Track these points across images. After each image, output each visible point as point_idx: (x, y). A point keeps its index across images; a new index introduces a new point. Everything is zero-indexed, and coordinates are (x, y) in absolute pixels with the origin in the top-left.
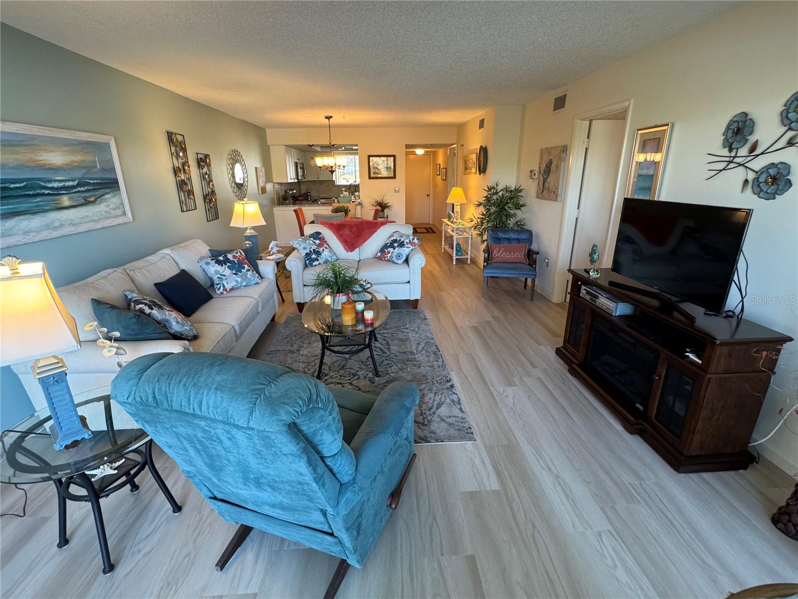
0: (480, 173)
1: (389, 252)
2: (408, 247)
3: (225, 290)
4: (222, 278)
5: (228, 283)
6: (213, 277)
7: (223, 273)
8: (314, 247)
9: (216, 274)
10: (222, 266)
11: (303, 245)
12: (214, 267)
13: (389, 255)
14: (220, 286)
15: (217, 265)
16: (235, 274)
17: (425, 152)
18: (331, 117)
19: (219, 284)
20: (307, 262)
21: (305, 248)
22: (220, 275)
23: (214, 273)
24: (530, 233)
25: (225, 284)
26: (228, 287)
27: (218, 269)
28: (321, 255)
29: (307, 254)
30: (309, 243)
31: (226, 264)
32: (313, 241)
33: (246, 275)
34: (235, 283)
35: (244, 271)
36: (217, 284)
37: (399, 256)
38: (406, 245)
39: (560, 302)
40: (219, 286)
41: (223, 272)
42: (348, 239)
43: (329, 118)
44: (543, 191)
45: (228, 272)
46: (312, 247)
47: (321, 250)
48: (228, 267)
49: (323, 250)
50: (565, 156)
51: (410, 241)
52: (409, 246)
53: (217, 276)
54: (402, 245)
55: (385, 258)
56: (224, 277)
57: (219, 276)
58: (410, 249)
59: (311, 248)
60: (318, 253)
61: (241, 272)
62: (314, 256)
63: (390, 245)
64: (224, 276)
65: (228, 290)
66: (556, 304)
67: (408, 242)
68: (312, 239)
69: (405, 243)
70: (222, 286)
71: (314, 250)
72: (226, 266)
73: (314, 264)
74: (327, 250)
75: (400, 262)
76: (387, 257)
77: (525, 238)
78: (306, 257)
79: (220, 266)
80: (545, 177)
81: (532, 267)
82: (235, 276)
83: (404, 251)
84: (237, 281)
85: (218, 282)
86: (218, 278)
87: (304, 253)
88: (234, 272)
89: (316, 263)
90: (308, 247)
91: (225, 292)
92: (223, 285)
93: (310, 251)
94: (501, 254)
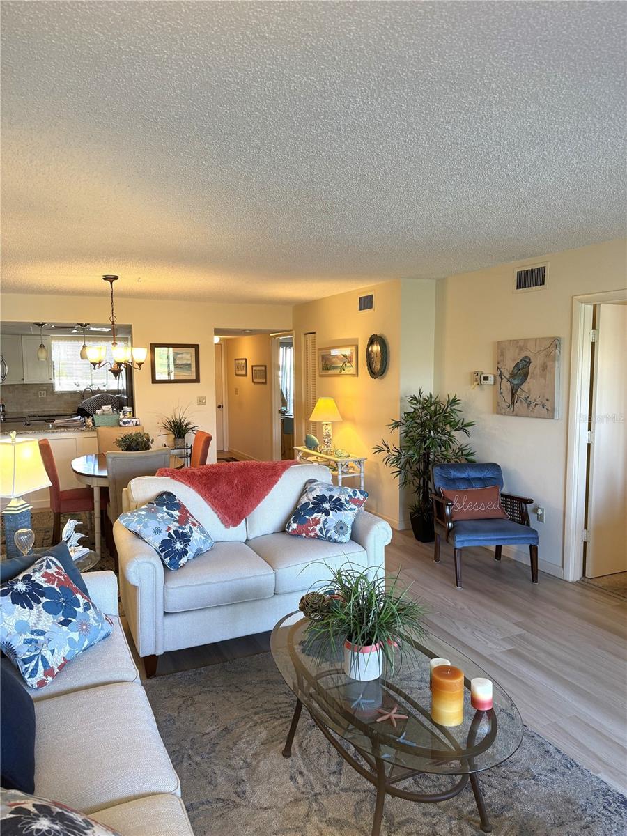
0: (373, 374)
1: (317, 522)
2: (351, 509)
3: (49, 672)
4: (36, 641)
5: (53, 652)
6: (13, 643)
7: (39, 627)
8: (174, 526)
9: (20, 634)
10: (31, 608)
11: (153, 524)
12: (11, 613)
13: (318, 528)
14: (37, 664)
15: (18, 607)
16: (65, 623)
17: (221, 340)
18: (116, 278)
19: (31, 659)
20: (167, 560)
21: (158, 531)
22: (32, 633)
23: (13, 631)
24: (495, 467)
25: (48, 655)
26: (55, 661)
27: (25, 618)
28: (189, 541)
29: (164, 542)
30: (162, 517)
31: (39, 602)
32: (168, 513)
33: (85, 622)
34: (68, 648)
35: (80, 610)
36: (25, 661)
37: (340, 527)
38: (347, 505)
39: (578, 579)
40: (32, 665)
41: (37, 623)
42: (229, 502)
43: (111, 279)
44: (513, 403)
45: (47, 621)
46: (170, 526)
47: (187, 530)
48: (46, 607)
49: (191, 530)
50: (558, 353)
51: (350, 496)
52: (353, 506)
53: (24, 637)
54: (338, 505)
55: (308, 532)
56: (42, 638)
57: (29, 636)
58: (355, 511)
59: (169, 529)
60: (185, 538)
61: (74, 615)
62: (178, 546)
63: (313, 508)
64: (42, 633)
65: (56, 670)
66: (572, 583)
67: (348, 498)
68: (165, 508)
69: (343, 501)
70: (40, 663)
71: (176, 532)
72: (41, 605)
73: (181, 562)
74: (195, 528)
75: (346, 538)
76: (314, 530)
77: (490, 476)
78: (162, 551)
79: (27, 609)
80: (516, 382)
81: (524, 524)
82: (65, 628)
83: (346, 515)
84: (71, 641)
85: (28, 655)
86: (27, 642)
87: (157, 541)
88: (62, 618)
89: (184, 560)
90: (164, 529)
91: (50, 679)
92: (44, 659)
93: (170, 535)
94: (465, 507)
